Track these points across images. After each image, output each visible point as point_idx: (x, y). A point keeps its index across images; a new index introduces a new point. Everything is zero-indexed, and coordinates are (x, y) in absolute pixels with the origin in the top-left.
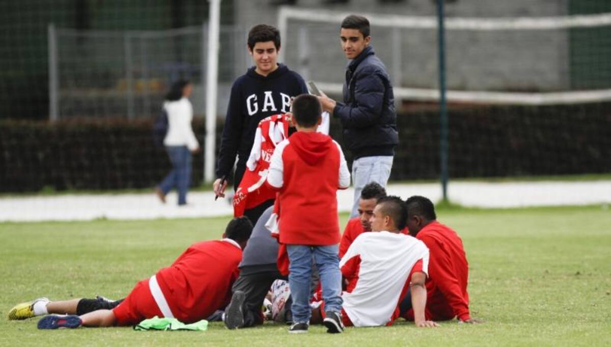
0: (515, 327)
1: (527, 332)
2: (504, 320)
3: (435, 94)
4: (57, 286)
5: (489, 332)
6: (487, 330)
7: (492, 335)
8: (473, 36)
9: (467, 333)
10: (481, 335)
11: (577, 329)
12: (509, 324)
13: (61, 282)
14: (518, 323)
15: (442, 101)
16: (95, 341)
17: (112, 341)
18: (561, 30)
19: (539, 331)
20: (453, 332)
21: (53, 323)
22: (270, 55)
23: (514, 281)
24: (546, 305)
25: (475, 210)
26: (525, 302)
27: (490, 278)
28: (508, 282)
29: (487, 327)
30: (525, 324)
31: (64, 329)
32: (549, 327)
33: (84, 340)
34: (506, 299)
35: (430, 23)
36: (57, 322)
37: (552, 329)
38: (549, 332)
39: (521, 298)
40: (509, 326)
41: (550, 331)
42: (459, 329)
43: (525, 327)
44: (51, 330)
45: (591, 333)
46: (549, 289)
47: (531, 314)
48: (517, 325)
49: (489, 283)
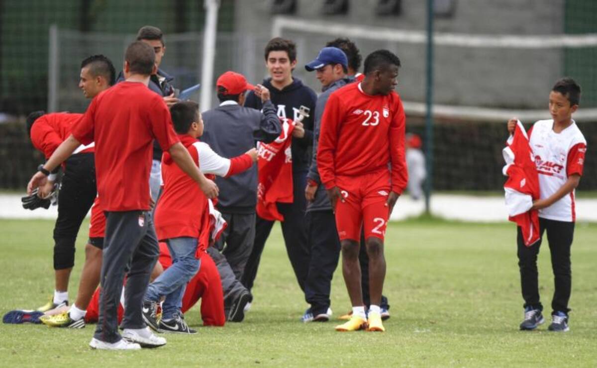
0: (468, 338)
1: (479, 343)
2: (460, 331)
3: (421, 108)
4: (30, 282)
5: (442, 342)
6: (441, 340)
7: (444, 345)
8: (468, 53)
9: (421, 342)
10: (433, 345)
11: (527, 342)
12: (463, 335)
13: (35, 279)
14: (472, 334)
15: (428, 116)
16: (56, 336)
17: (73, 338)
18: (554, 49)
19: (491, 343)
20: (407, 341)
21: (18, 318)
22: (283, 66)
23: (477, 293)
24: (503, 318)
25: (457, 223)
26: (483, 314)
27: (455, 290)
28: (471, 294)
29: (441, 337)
30: (479, 335)
31: (28, 324)
32: (502, 339)
33: (45, 335)
34: (466, 311)
35: (418, 37)
36: (22, 317)
37: (503, 342)
38: (500, 344)
39: (481, 310)
40: (463, 337)
41: (502, 343)
42: (414, 338)
43: (478, 338)
44: (15, 325)
45: (540, 346)
46: (510, 302)
47: (487, 325)
48: (471, 336)
49: (452, 295)
